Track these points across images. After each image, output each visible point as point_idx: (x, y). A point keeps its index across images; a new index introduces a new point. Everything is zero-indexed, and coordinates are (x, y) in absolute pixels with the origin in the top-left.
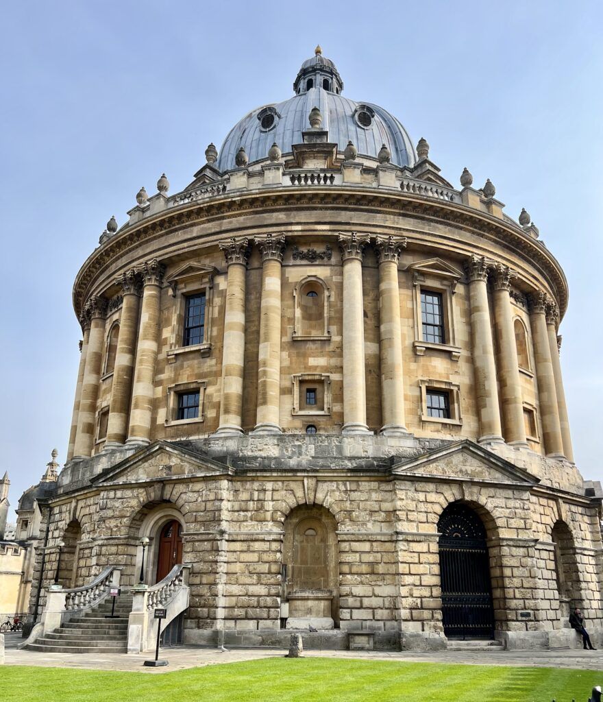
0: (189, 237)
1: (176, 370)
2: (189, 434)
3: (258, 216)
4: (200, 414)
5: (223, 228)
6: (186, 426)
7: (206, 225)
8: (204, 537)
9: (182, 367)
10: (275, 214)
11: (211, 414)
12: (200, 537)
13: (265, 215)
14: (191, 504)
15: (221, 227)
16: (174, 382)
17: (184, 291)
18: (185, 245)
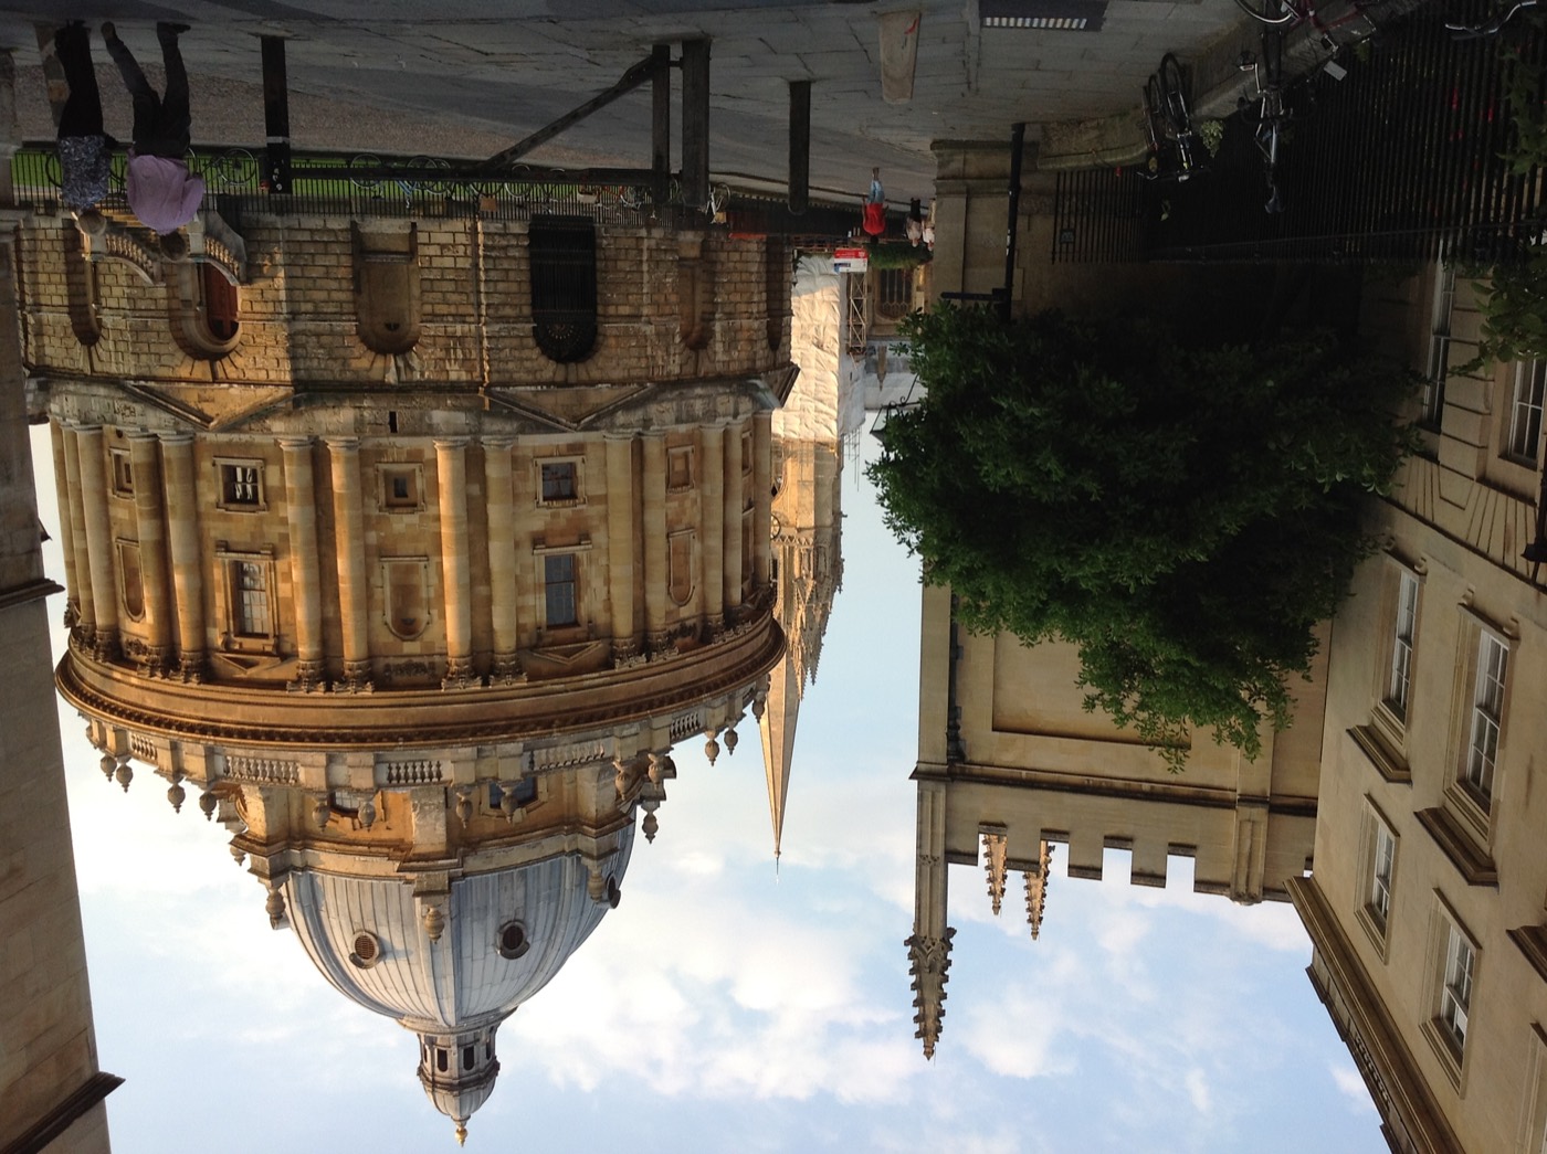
0: (246, 707)
1: (262, 535)
2: (229, 444)
3: (169, 709)
4: (220, 468)
5: (203, 703)
6: (235, 455)
7: (224, 717)
8: (145, 314)
9: (252, 535)
10: (154, 706)
11: (206, 466)
12: (150, 314)
13: (162, 708)
14: (167, 351)
15: (206, 707)
16: (261, 519)
17: (264, 641)
18: (247, 699)
